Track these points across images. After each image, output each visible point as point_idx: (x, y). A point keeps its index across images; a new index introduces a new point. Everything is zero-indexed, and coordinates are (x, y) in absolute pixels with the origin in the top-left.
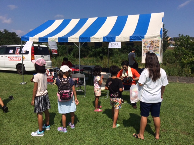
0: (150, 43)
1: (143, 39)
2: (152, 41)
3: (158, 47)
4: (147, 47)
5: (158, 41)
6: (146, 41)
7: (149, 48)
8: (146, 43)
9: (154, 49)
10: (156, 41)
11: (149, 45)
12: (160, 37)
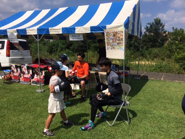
0: (113, 34)
1: (105, 30)
2: (114, 32)
3: (122, 39)
4: (111, 39)
5: (121, 31)
6: (108, 32)
7: (112, 41)
8: (109, 34)
9: (117, 42)
10: (119, 32)
11: (112, 37)
12: (123, 27)
